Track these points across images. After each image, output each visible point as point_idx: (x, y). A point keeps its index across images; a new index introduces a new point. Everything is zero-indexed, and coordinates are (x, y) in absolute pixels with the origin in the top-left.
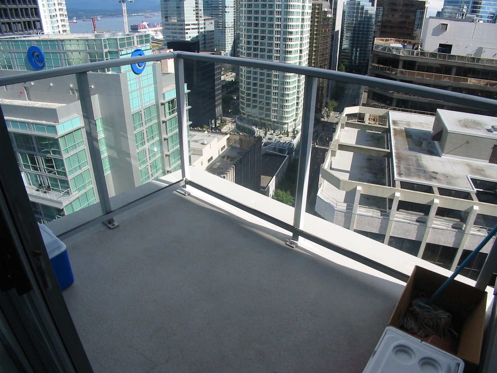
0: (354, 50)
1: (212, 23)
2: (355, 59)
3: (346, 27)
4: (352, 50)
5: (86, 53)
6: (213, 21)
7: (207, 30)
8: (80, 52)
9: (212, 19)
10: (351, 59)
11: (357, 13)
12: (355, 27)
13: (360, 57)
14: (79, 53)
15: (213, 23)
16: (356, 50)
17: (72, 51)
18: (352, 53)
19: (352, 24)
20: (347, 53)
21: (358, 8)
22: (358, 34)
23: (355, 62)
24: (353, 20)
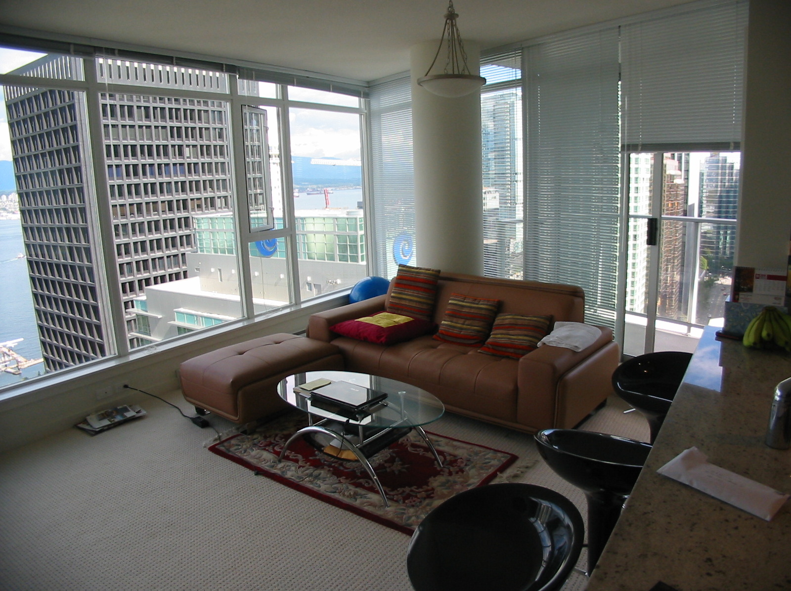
0: (722, 232)
1: (495, 197)
2: (725, 248)
3: (706, 197)
4: (718, 233)
5: (335, 235)
6: (497, 195)
7: (488, 208)
8: (325, 233)
9: (496, 191)
10: (718, 248)
11: (723, 174)
12: (720, 197)
13: (732, 243)
14: (324, 235)
15: (498, 197)
16: (726, 233)
17: (315, 233)
18: (718, 238)
19: (716, 192)
20: (709, 238)
21: (723, 168)
22: (727, 207)
23: (724, 253)
24: (717, 186)
